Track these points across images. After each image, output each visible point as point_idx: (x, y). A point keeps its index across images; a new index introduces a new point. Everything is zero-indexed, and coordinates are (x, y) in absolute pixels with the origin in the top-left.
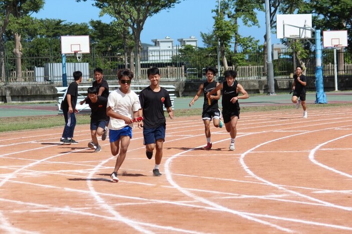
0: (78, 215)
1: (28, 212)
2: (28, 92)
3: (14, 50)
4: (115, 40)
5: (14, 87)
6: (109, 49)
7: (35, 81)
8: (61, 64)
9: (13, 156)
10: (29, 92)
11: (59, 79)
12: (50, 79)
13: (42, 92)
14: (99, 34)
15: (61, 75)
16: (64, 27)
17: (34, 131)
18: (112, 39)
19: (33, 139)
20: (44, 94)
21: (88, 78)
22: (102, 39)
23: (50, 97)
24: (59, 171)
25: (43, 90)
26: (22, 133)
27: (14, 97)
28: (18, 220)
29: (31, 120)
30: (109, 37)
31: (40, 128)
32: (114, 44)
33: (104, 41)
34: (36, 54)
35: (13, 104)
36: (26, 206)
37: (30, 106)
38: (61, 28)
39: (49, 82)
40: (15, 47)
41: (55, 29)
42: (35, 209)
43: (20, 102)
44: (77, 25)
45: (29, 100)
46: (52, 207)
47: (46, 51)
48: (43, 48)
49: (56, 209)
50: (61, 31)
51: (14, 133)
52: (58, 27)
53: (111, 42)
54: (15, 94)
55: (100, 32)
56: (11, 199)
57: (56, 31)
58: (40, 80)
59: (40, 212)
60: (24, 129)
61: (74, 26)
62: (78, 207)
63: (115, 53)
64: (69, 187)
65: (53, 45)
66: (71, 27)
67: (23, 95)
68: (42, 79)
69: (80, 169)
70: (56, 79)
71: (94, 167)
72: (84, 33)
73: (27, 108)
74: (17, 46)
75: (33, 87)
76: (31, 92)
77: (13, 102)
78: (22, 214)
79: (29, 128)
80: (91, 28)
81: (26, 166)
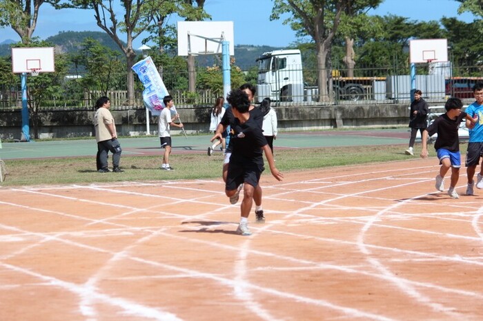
0: (474, 265)
1: (410, 261)
2: (364, 114)
3: (345, 59)
4: (475, 43)
5: (347, 107)
6: (467, 55)
7: (374, 99)
8: (408, 76)
9: (368, 194)
10: (366, 113)
11: (405, 96)
12: (393, 97)
13: (383, 114)
14: (454, 35)
15: (409, 91)
16: (407, 26)
17: (384, 164)
18: (471, 42)
19: (387, 174)
20: (386, 116)
21: (444, 95)
22: (458, 42)
23: (394, 121)
24: (433, 214)
25: (384, 111)
26: (370, 166)
27: (346, 121)
28: (401, 270)
29: (377, 151)
30: (467, 40)
31: (391, 160)
32: (474, 49)
33: (461, 44)
34: (371, 63)
35: (345, 129)
36: (405, 254)
37: (369, 132)
38: (401, 28)
39: (392, 101)
40: (346, 55)
41: (394, 29)
42: (418, 258)
43: (354, 127)
44: (424, 23)
45: (365, 124)
46: (439, 255)
47: (384, 58)
48: (381, 55)
49: (445, 258)
50: (402, 32)
51: (360, 166)
52: (398, 26)
53: (469, 46)
54: (348, 117)
55: (454, 33)
56: (384, 246)
57: (396, 32)
58: (380, 98)
59: (426, 262)
60: (372, 161)
61: (420, 25)
62: (470, 256)
63: (474, 61)
64: (452, 233)
65: (393, 51)
66: (416, 26)
67: (359, 117)
68: (383, 96)
69: (459, 211)
70: (402, 96)
71: (476, 210)
72: (433, 34)
73: (367, 135)
74: (349, 53)
75: (371, 108)
76: (368, 114)
77: (345, 127)
78: (404, 264)
79: (377, 161)
80: (442, 27)
81: (390, 208)
